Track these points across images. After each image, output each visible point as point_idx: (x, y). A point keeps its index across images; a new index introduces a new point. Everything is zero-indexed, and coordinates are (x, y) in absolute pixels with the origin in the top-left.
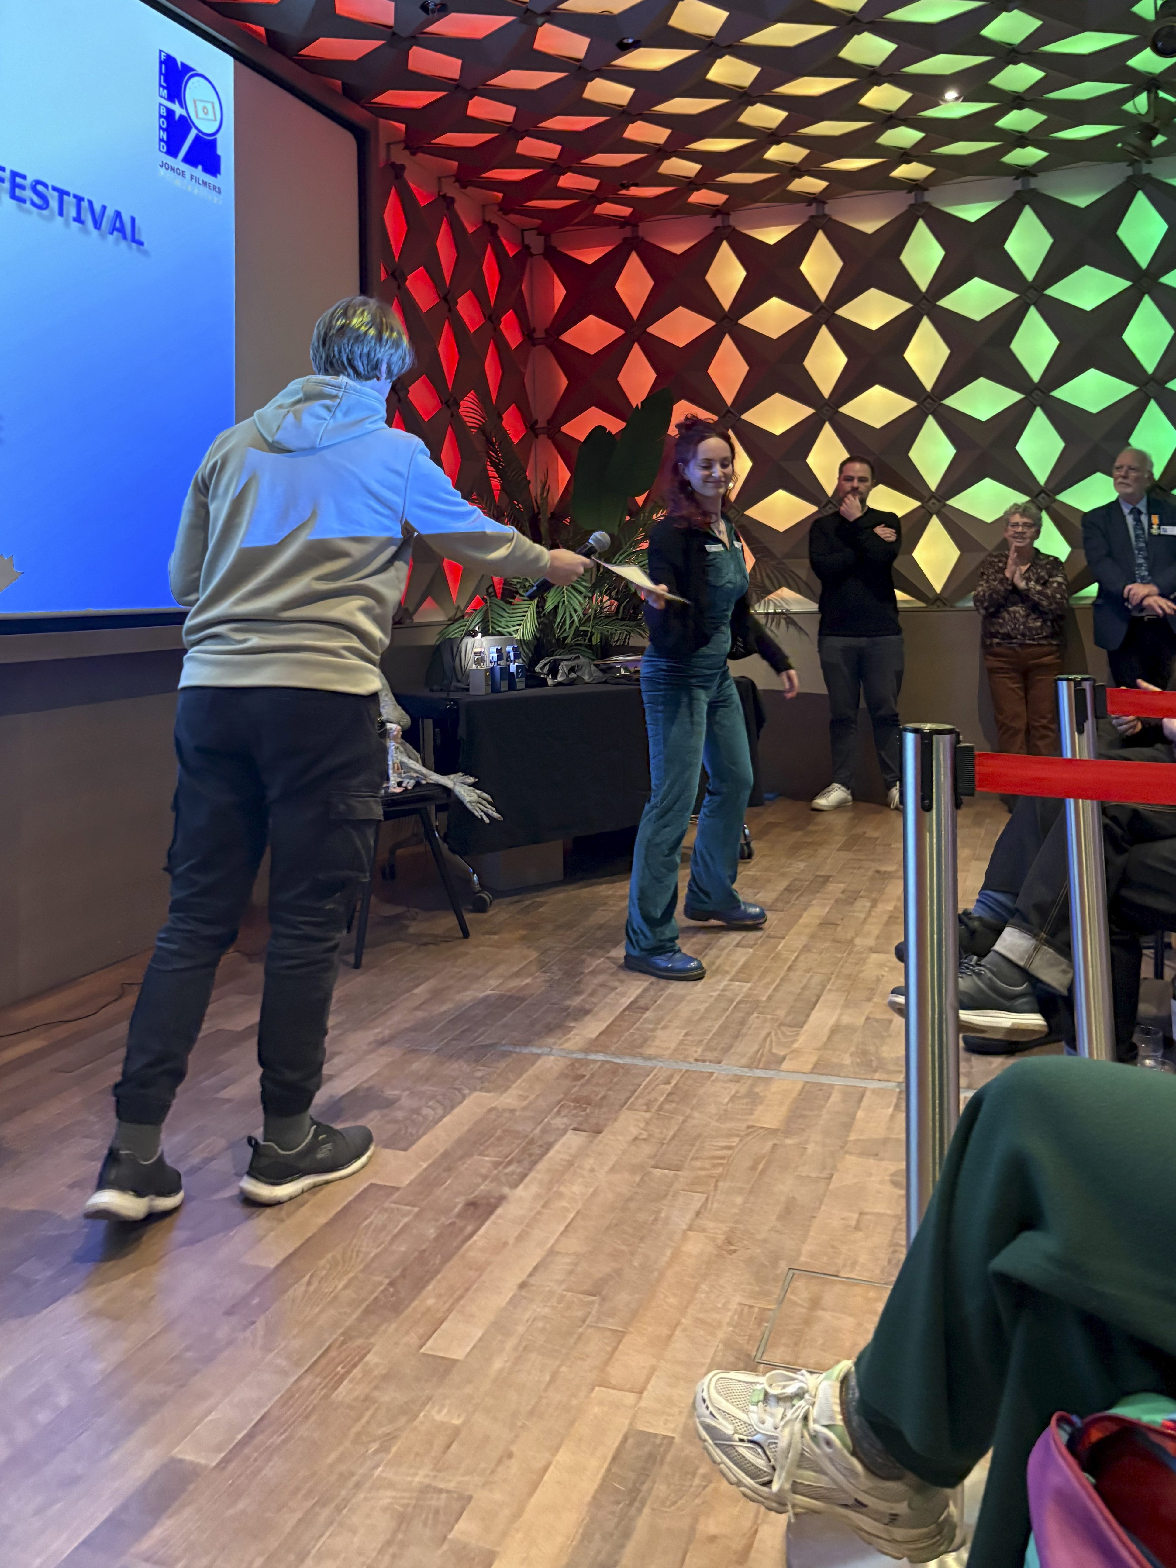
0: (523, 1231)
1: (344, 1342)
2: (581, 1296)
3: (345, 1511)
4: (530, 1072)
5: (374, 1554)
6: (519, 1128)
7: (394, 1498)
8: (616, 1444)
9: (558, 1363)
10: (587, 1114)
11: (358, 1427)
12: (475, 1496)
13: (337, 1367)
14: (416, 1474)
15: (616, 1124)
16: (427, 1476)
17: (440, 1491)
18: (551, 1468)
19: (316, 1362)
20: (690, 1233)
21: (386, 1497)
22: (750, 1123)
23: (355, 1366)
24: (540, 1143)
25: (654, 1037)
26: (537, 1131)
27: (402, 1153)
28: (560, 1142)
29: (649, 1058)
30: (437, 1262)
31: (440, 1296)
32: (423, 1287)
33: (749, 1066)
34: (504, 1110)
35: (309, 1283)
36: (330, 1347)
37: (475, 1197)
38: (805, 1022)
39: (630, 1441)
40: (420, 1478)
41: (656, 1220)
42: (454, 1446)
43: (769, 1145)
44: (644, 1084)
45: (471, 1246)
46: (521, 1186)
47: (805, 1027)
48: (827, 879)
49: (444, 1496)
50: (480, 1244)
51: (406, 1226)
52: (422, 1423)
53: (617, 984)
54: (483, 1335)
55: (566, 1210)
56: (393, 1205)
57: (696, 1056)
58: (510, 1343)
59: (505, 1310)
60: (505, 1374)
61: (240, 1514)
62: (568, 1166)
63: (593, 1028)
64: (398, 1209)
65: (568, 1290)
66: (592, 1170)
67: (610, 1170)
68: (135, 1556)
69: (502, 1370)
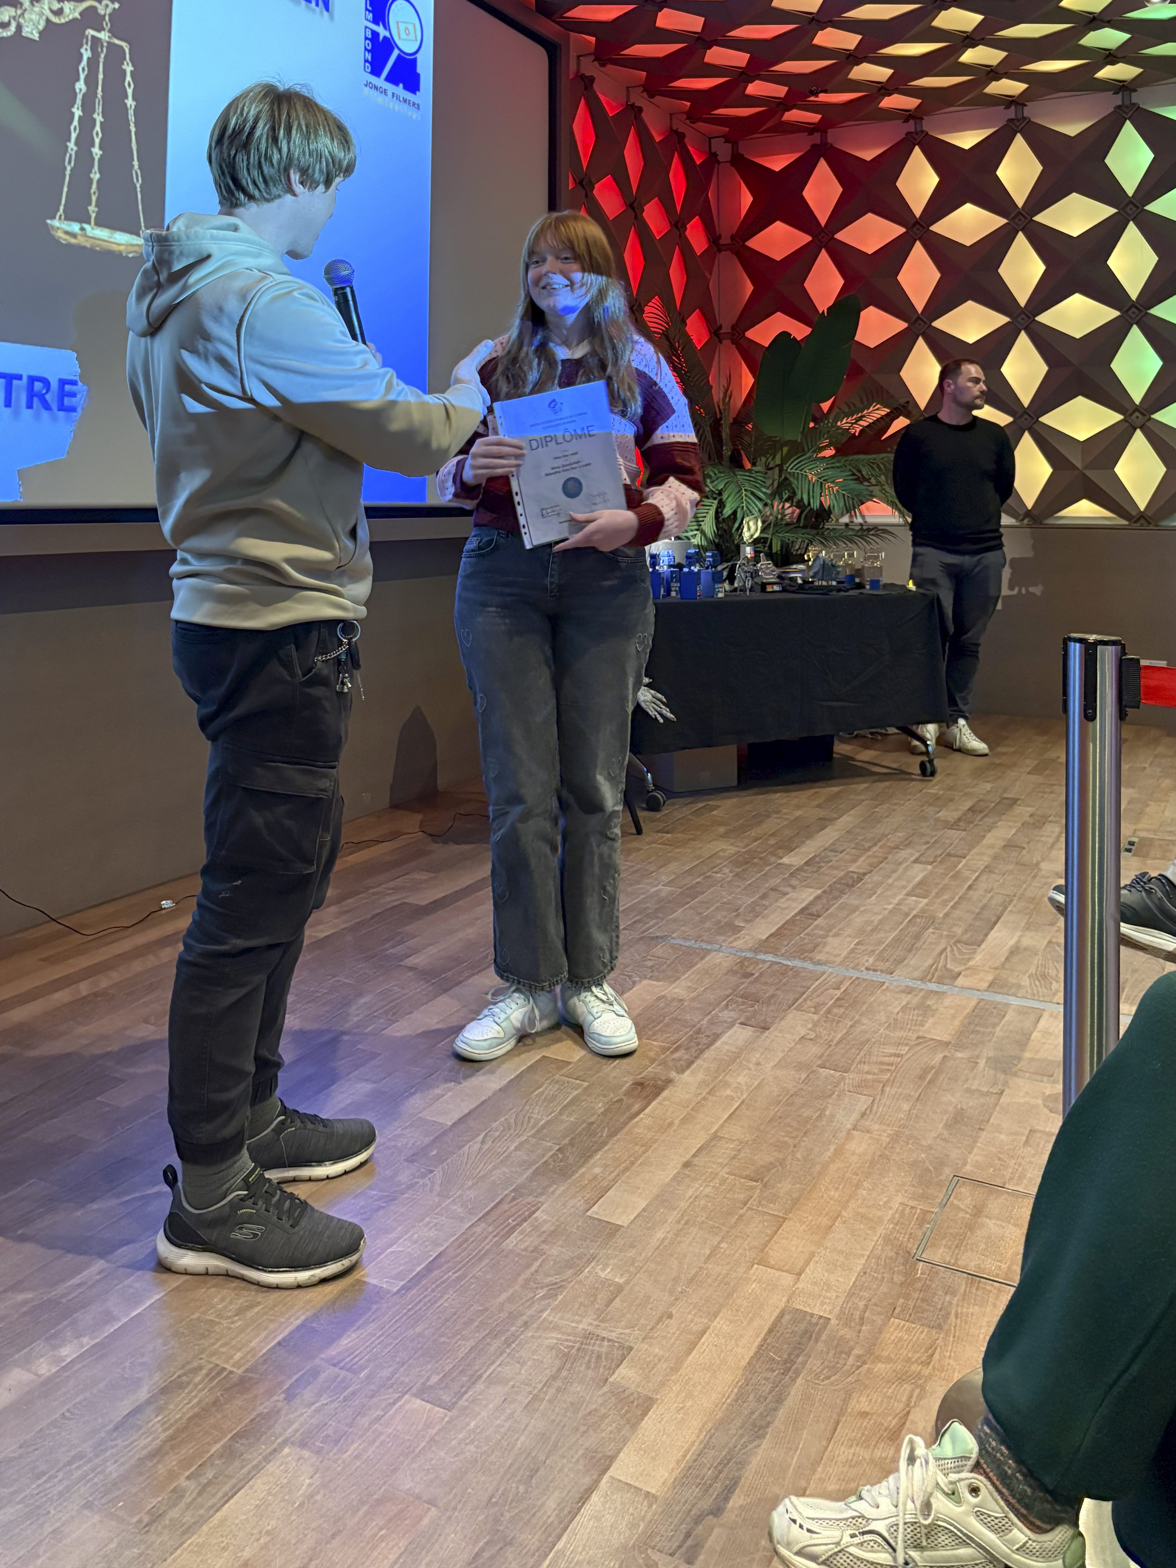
0: (688, 1114)
1: (514, 1199)
2: (743, 1180)
3: (514, 1346)
4: (700, 965)
5: (540, 1386)
6: (688, 1017)
7: (558, 1339)
8: (773, 1318)
9: (718, 1238)
10: (755, 1011)
11: (527, 1274)
12: (635, 1347)
13: (508, 1219)
14: (581, 1321)
15: (783, 1023)
16: (591, 1324)
17: (603, 1339)
18: (710, 1331)
19: (488, 1213)
20: (855, 1133)
21: (552, 1338)
22: (921, 1034)
23: (525, 1220)
24: (708, 1033)
25: (825, 944)
26: (704, 1022)
28: (727, 1035)
29: (819, 963)
30: (605, 1135)
31: (606, 1166)
32: (591, 1156)
33: (922, 979)
34: (673, 999)
35: (483, 1142)
36: (501, 1201)
37: (642, 1078)
38: (983, 941)
39: (787, 1317)
40: (584, 1325)
41: (820, 1117)
42: (617, 1301)
43: (939, 1057)
44: (813, 987)
45: (638, 1122)
46: (688, 1072)
47: (983, 946)
48: (1015, 801)
49: (606, 1343)
50: (648, 1122)
51: (576, 1098)
52: (587, 1278)
53: (789, 889)
54: (646, 1206)
55: (732, 1099)
56: (563, 1079)
57: (867, 964)
58: (673, 1216)
59: (668, 1185)
60: (666, 1243)
61: (419, 1335)
62: (735, 1058)
63: (763, 929)
64: (568, 1082)
65: (730, 1173)
66: (758, 1064)
67: (776, 1066)
68: (325, 1360)
69: (664, 1239)
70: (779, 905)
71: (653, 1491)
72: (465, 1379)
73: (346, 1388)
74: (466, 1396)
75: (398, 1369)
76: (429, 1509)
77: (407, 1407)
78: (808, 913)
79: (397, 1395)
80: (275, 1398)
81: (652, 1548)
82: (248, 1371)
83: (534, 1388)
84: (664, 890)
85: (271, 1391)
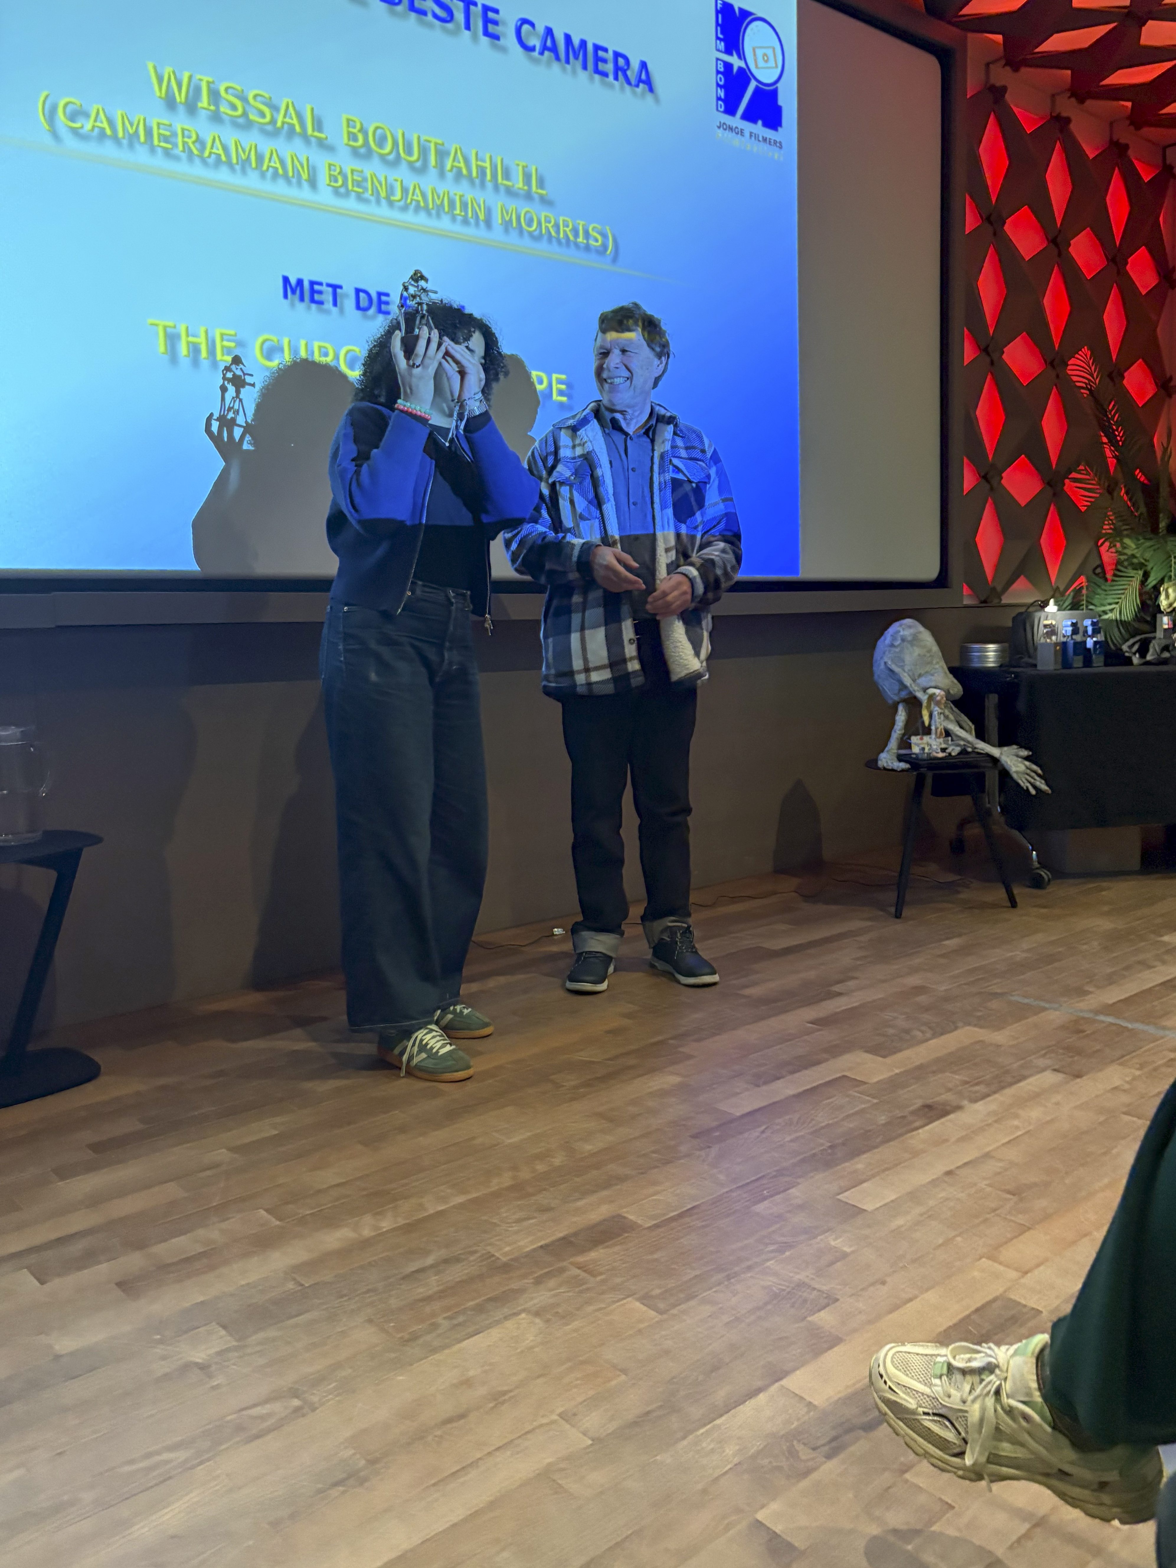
0: (967, 1134)
1: (775, 1176)
2: (1000, 1193)
3: (732, 1280)
4: (1030, 1020)
5: (744, 1312)
6: (999, 1060)
7: (774, 1282)
8: (984, 1301)
9: (955, 1233)
10: (1074, 1061)
11: (764, 1232)
12: (841, 1300)
13: (763, 1191)
14: (798, 1273)
15: (1099, 1074)
16: (808, 1276)
17: (814, 1289)
18: (917, 1300)
19: (748, 1184)
21: (769, 1281)
23: (779, 1193)
24: (1015, 1075)
26: (1015, 1066)
27: (881, 1059)
28: (1035, 1078)
29: (1164, 1028)
30: (878, 1140)
31: (870, 1164)
32: (858, 1155)
34: (991, 1044)
35: (763, 1132)
36: (764, 1176)
37: (933, 1102)
39: (999, 1303)
40: (802, 1276)
42: (839, 1264)
44: (1148, 1047)
45: (914, 1135)
46: (981, 1103)
49: (815, 1292)
50: (922, 1136)
51: (863, 1111)
52: (818, 1243)
53: (1157, 963)
54: (896, 1199)
55: (1017, 1128)
56: (856, 1094)
58: (919, 1210)
59: (924, 1186)
60: (903, 1229)
61: (656, 1260)
62: (1035, 1097)
63: (1113, 995)
64: (859, 1097)
65: (989, 1185)
66: (1057, 1104)
67: (1076, 1107)
68: (572, 1263)
69: (902, 1226)
70: (1140, 975)
71: (816, 1403)
72: (682, 1296)
73: (583, 1284)
74: (679, 1308)
75: (629, 1280)
76: (619, 1376)
77: (629, 1305)
79: (622, 1297)
80: (526, 1281)
81: (799, 1441)
82: (512, 1260)
83: (739, 1312)
84: (1019, 954)
85: (524, 1276)
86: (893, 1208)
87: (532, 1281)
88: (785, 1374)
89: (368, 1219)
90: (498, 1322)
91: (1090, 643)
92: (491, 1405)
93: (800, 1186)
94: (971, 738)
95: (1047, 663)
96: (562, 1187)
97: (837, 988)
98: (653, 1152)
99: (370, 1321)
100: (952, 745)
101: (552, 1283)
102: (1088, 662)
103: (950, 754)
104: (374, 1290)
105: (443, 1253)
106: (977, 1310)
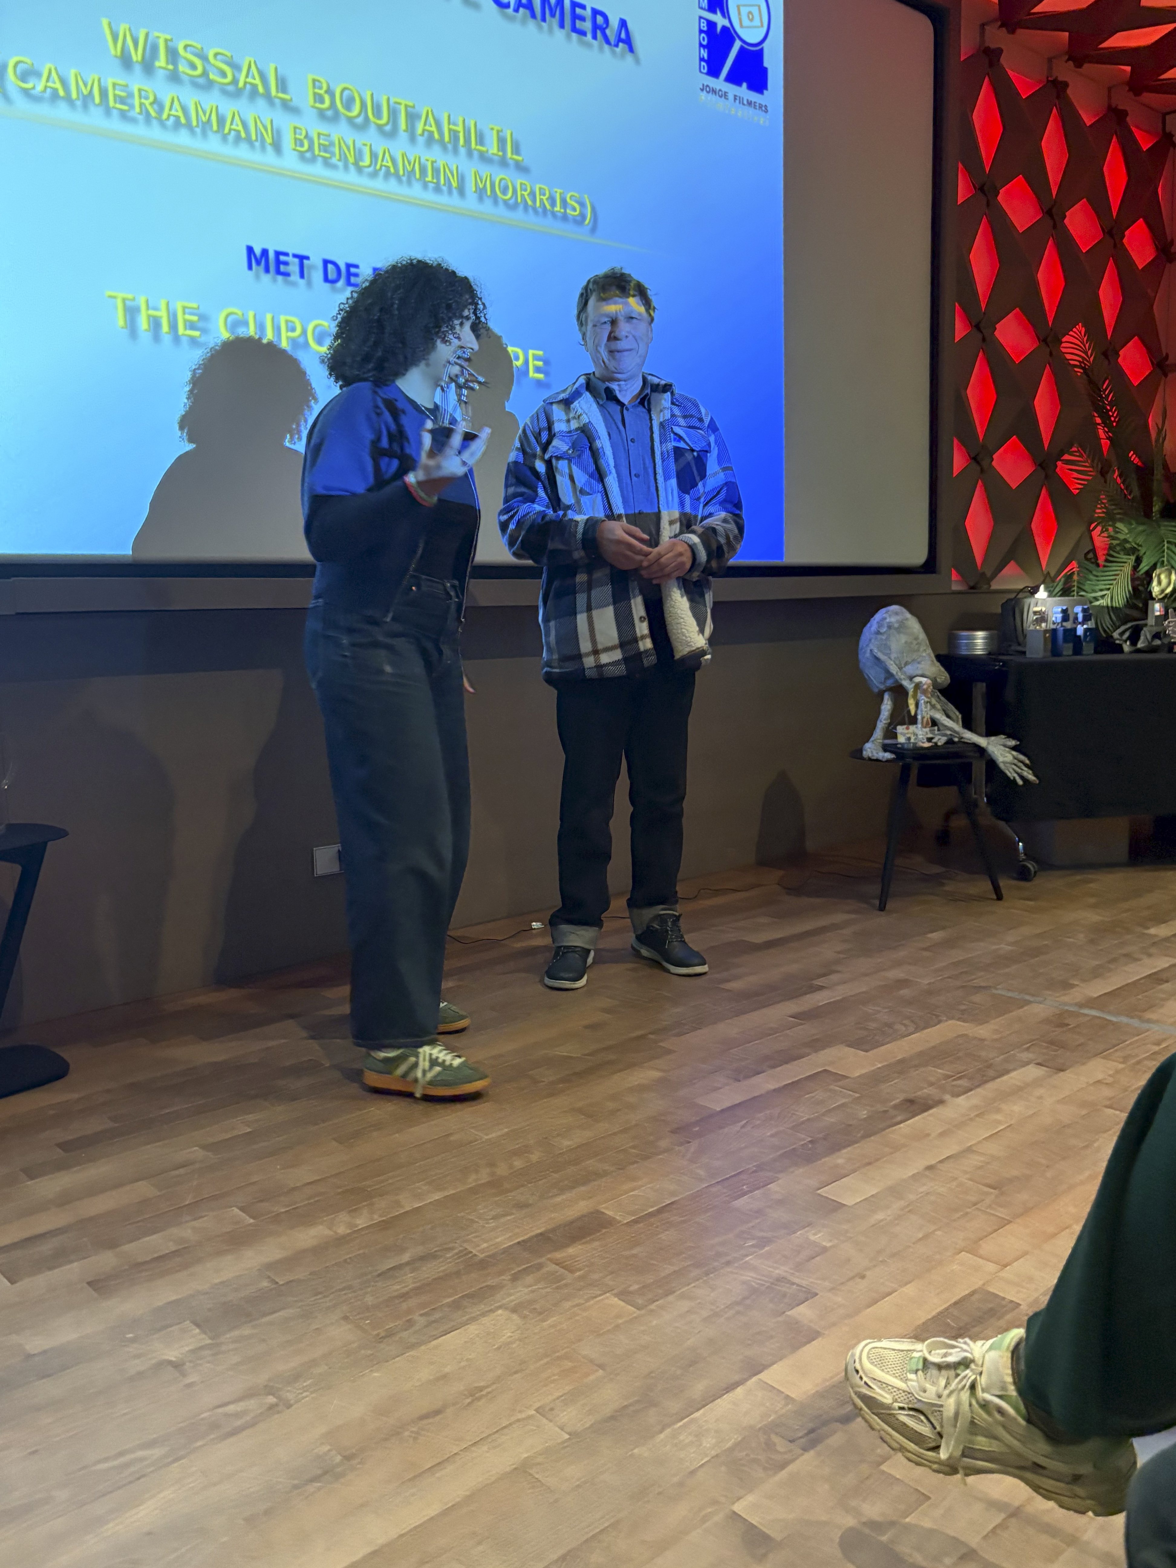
0: (949, 1129)
1: (755, 1172)
2: (981, 1186)
3: (711, 1275)
4: (1014, 1013)
5: (722, 1307)
6: (983, 1054)
7: (752, 1278)
8: (963, 1295)
9: (935, 1227)
10: (1057, 1055)
11: (744, 1228)
12: (821, 1294)
13: (743, 1186)
14: (777, 1268)
15: (1083, 1068)
16: (787, 1271)
17: (793, 1284)
18: (896, 1293)
19: (727, 1179)
21: (748, 1276)
23: (758, 1189)
24: (998, 1069)
25: (1162, 1006)
26: (999, 1060)
27: (863, 1053)
28: (1018, 1071)
29: (1149, 1021)
30: (859, 1135)
31: (850, 1159)
32: (839, 1150)
34: (974, 1038)
35: (743, 1127)
36: (743, 1171)
37: (915, 1097)
39: (978, 1296)
40: (781, 1271)
41: (1087, 1147)
42: (818, 1258)
44: (1131, 1041)
45: (895, 1130)
46: (963, 1097)
49: (795, 1287)
50: (903, 1131)
51: (843, 1105)
52: (797, 1238)
53: (1145, 957)
54: (877, 1193)
55: (999, 1122)
56: (837, 1089)
58: (899, 1204)
59: (905, 1180)
60: (883, 1224)
61: (634, 1256)
62: (1018, 1091)
63: (1097, 988)
64: (841, 1091)
65: (970, 1180)
66: (1040, 1098)
67: (1059, 1102)
68: (550, 1260)
69: (882, 1220)
70: (1126, 968)
71: (793, 1396)
72: (660, 1291)
73: (561, 1280)
74: (657, 1303)
75: (607, 1275)
76: (597, 1371)
77: (606, 1301)
78: (1157, 978)
79: (599, 1292)
80: (503, 1277)
81: (777, 1434)
82: (489, 1256)
83: (718, 1307)
84: (1005, 948)
85: (501, 1273)
86: (872, 1203)
87: (509, 1277)
88: (765, 1367)
89: (344, 1217)
90: (474, 1319)
91: (1080, 630)
92: (469, 1400)
93: (780, 1181)
94: (957, 727)
95: (1036, 650)
96: (540, 1182)
97: (818, 982)
98: (634, 1147)
99: (346, 1318)
100: (939, 735)
101: (529, 1279)
102: (1078, 650)
103: (936, 744)
104: (350, 1287)
105: (420, 1250)
106: (956, 1303)
